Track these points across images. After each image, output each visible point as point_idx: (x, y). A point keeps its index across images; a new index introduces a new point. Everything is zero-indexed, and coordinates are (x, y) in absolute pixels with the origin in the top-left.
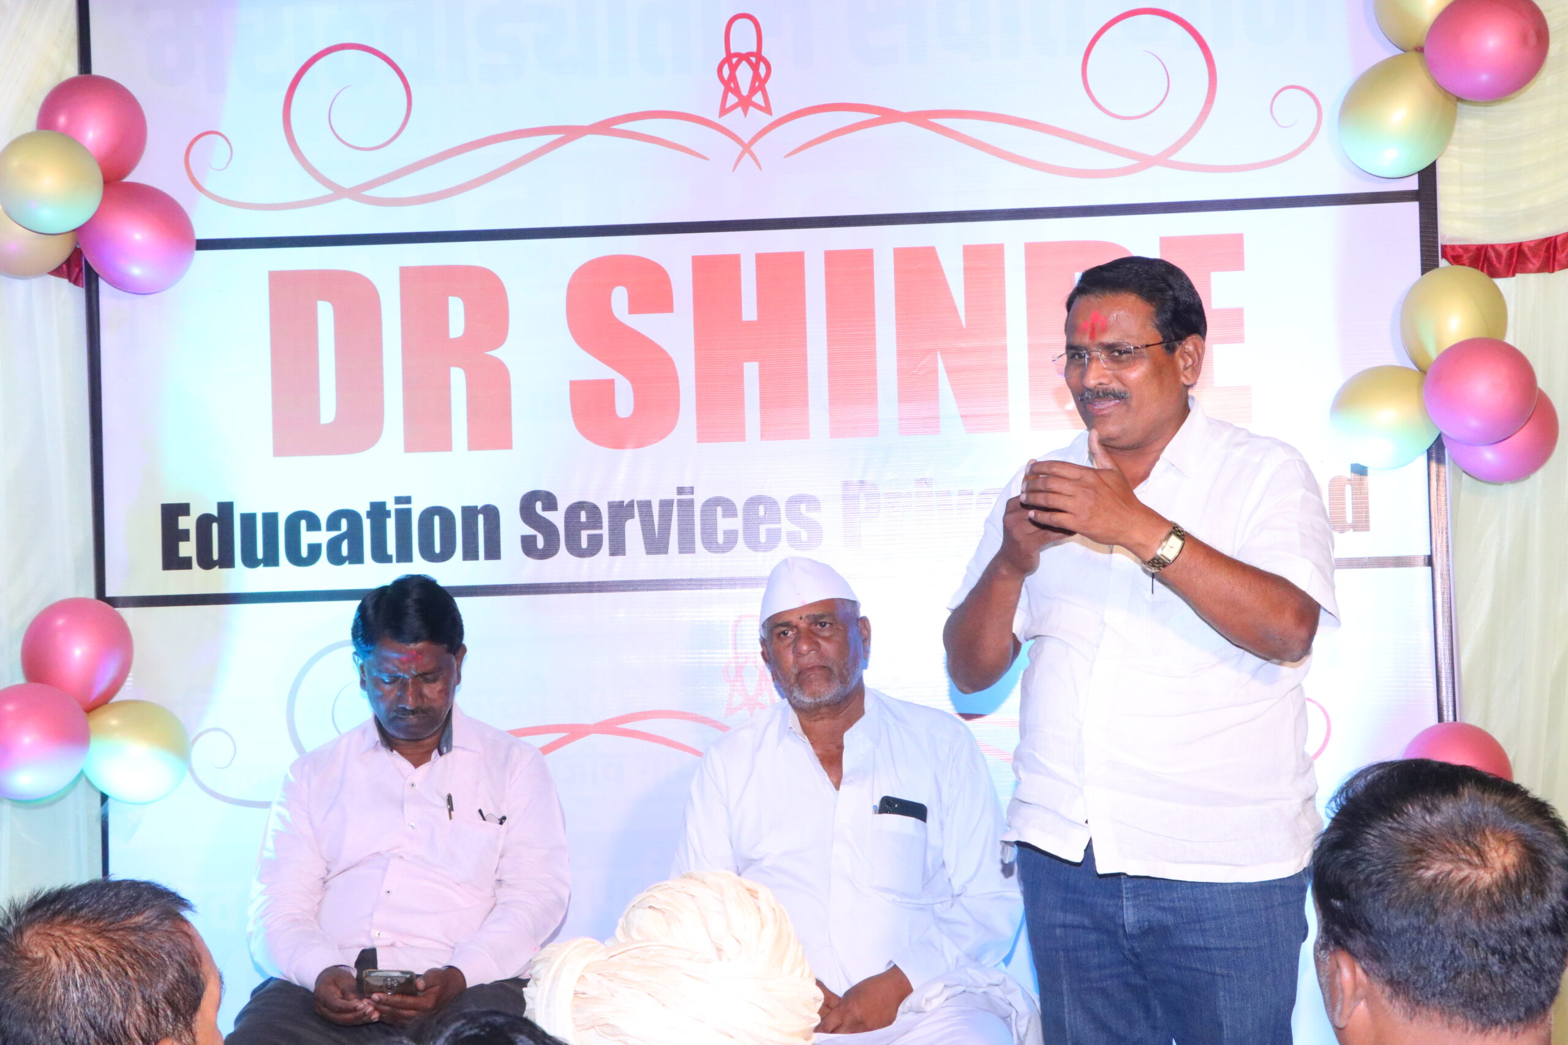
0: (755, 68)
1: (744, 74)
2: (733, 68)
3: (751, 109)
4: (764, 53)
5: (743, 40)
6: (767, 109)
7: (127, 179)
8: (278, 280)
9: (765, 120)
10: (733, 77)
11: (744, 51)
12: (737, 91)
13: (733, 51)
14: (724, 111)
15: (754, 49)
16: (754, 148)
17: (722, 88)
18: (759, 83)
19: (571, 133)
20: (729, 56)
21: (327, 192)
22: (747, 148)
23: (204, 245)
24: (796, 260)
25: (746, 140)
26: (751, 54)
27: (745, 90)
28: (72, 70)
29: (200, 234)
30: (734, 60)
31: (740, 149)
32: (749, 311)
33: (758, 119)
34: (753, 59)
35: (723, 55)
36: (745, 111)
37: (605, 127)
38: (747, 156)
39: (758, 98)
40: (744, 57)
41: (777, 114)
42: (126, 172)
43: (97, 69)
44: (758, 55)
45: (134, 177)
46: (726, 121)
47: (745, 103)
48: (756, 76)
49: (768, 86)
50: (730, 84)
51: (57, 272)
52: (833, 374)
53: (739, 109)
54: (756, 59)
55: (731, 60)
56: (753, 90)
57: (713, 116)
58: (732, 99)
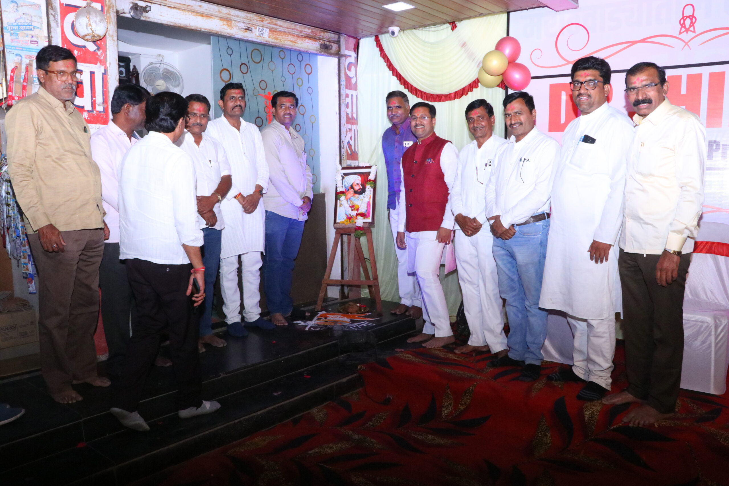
0: (691, 20)
1: (688, 22)
2: (684, 20)
3: (689, 32)
4: (695, 15)
5: (688, 12)
6: (694, 32)
7: (516, 62)
8: (552, 86)
9: (693, 35)
10: (684, 23)
11: (688, 15)
12: (685, 27)
13: (685, 15)
14: (680, 33)
15: (692, 14)
16: (689, 44)
17: (680, 26)
18: (692, 24)
19: (633, 43)
20: (683, 17)
21: (565, 62)
22: (687, 44)
23: (533, 78)
24: (699, 76)
25: (687, 41)
26: (691, 16)
27: (687, 27)
28: (505, 35)
29: (532, 75)
30: (685, 18)
31: (684, 44)
32: (683, 91)
33: (691, 35)
34: (691, 17)
35: (682, 17)
36: (687, 33)
37: (643, 41)
38: (687, 46)
39: (692, 29)
40: (687, 17)
41: (698, 32)
42: (515, 60)
43: (511, 35)
44: (693, 16)
45: (518, 61)
46: (680, 36)
47: (687, 30)
48: (692, 22)
49: (695, 25)
50: (683, 25)
51: (498, 86)
52: (709, 109)
53: (685, 33)
54: (692, 17)
55: (684, 18)
56: (690, 26)
57: (677, 35)
58: (683, 29)
